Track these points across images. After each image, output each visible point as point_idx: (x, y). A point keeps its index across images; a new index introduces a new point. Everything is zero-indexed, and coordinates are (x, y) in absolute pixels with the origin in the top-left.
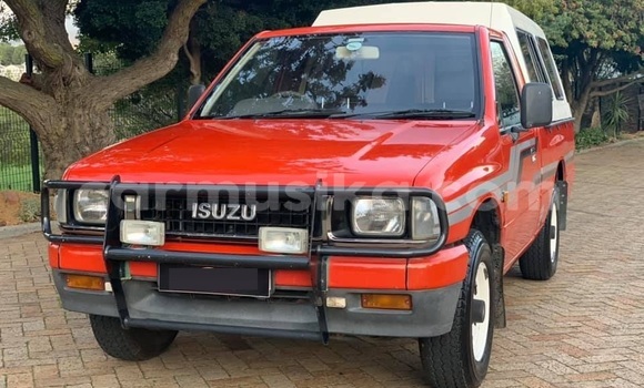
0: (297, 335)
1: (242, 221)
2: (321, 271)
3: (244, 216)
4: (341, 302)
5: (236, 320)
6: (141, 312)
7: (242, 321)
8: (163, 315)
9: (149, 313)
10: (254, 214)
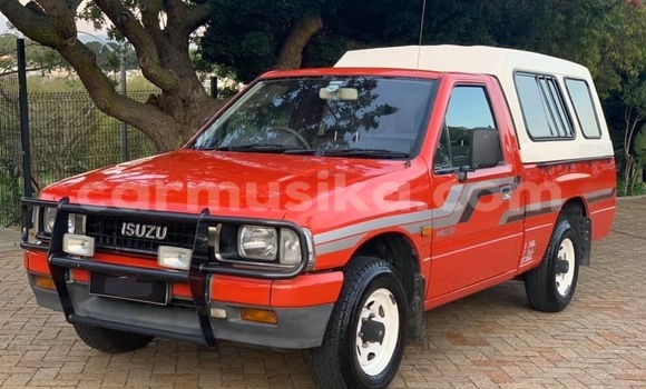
0: (189, 338)
1: (156, 239)
2: (205, 285)
3: (158, 235)
4: (222, 313)
5: (150, 323)
6: (85, 311)
7: (155, 324)
8: (98, 314)
9: (89, 312)
10: (165, 234)
